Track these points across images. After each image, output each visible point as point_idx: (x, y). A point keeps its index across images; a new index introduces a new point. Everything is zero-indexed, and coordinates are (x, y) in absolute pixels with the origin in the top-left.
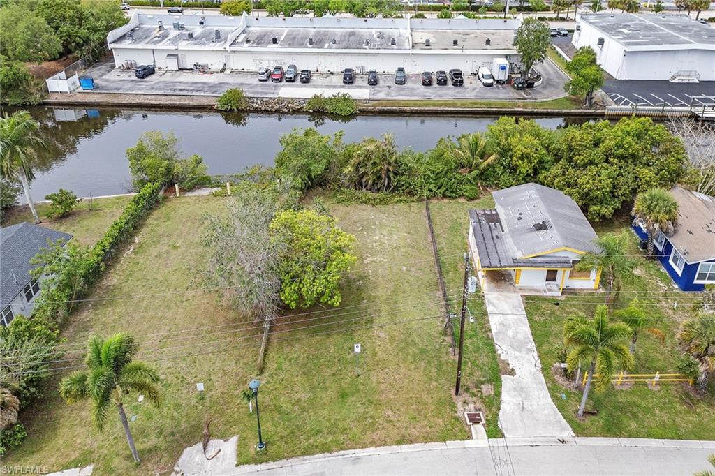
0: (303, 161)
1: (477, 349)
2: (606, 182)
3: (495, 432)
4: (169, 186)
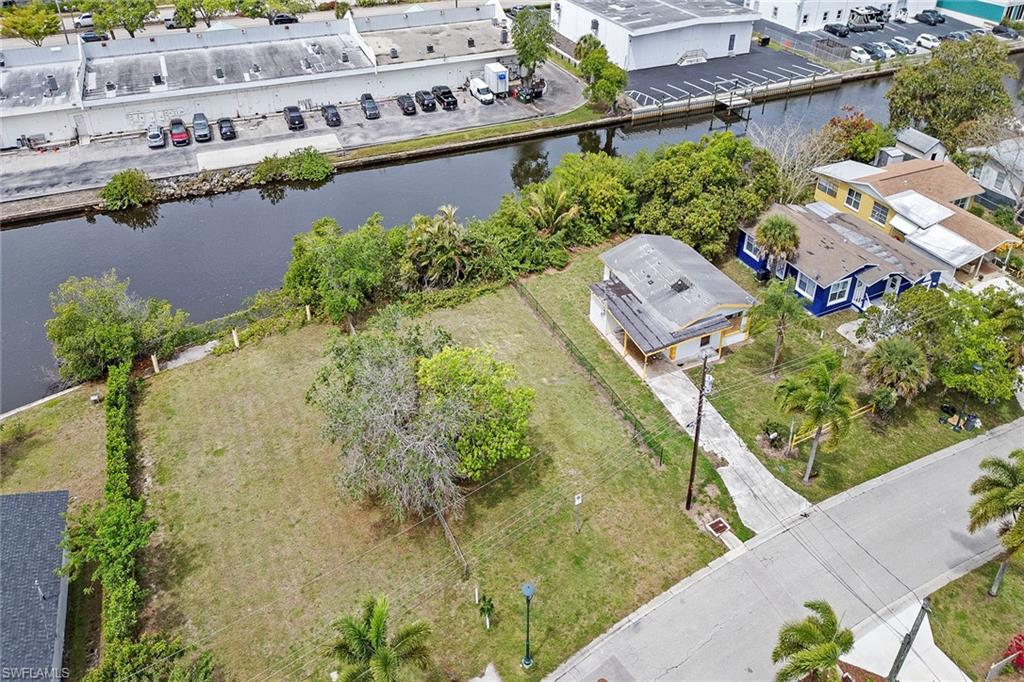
1: (677, 450)
3: (744, 533)
4: (141, 360)
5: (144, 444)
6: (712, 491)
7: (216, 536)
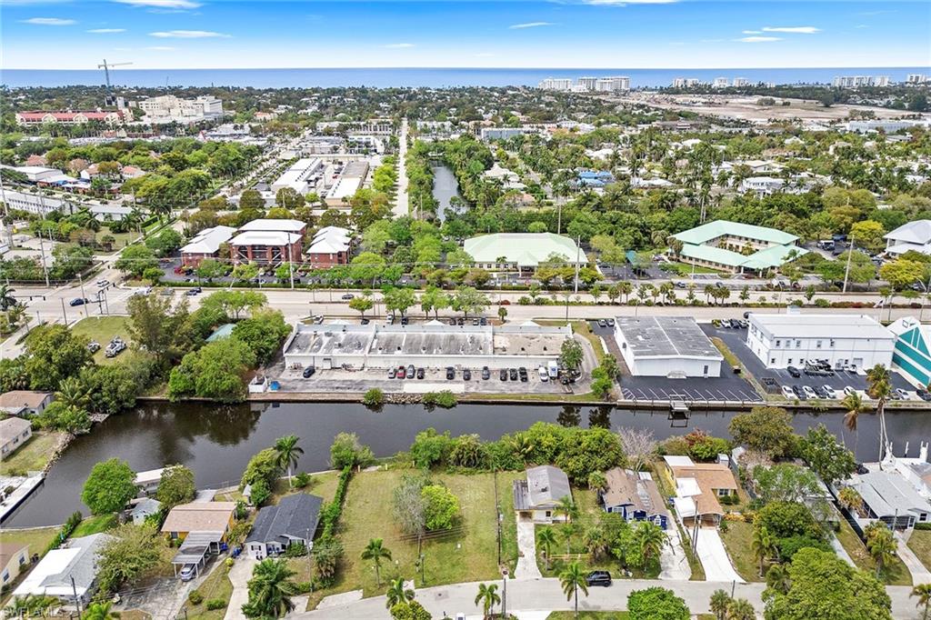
0: (429, 454)
1: (510, 548)
2: (581, 465)
3: (512, 577)
4: (355, 466)
5: (348, 494)
6: (512, 563)
7: (357, 526)
